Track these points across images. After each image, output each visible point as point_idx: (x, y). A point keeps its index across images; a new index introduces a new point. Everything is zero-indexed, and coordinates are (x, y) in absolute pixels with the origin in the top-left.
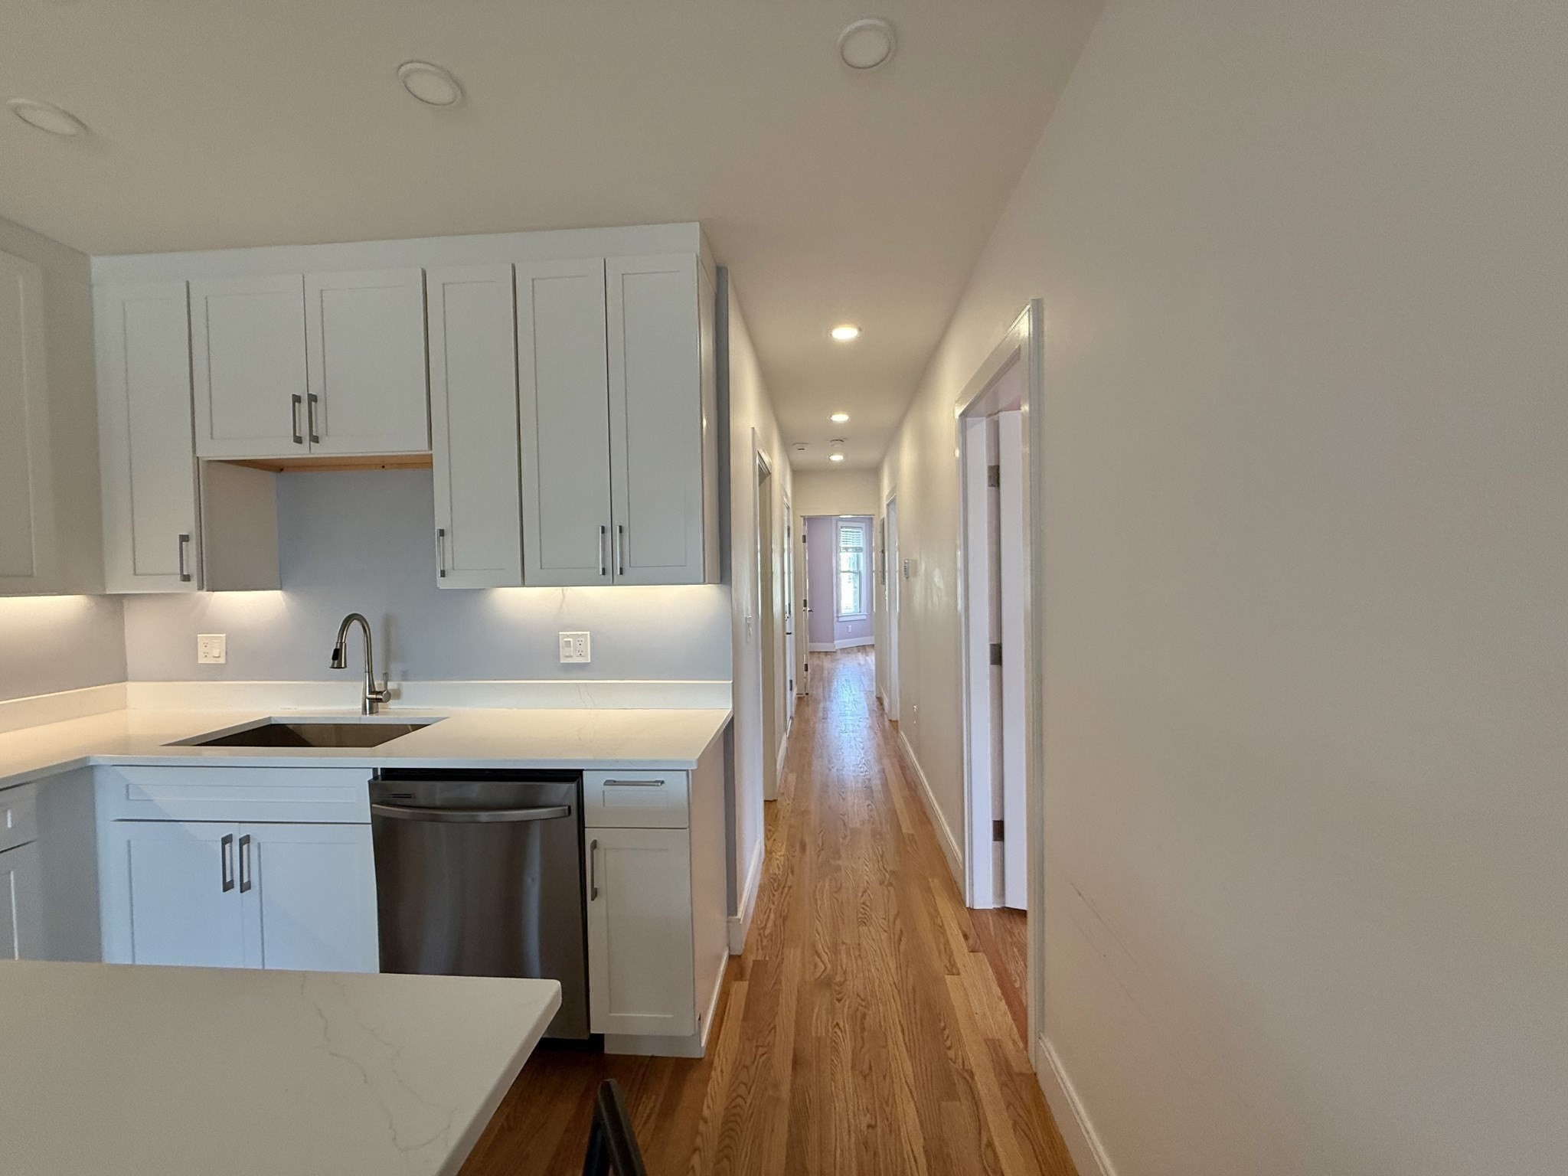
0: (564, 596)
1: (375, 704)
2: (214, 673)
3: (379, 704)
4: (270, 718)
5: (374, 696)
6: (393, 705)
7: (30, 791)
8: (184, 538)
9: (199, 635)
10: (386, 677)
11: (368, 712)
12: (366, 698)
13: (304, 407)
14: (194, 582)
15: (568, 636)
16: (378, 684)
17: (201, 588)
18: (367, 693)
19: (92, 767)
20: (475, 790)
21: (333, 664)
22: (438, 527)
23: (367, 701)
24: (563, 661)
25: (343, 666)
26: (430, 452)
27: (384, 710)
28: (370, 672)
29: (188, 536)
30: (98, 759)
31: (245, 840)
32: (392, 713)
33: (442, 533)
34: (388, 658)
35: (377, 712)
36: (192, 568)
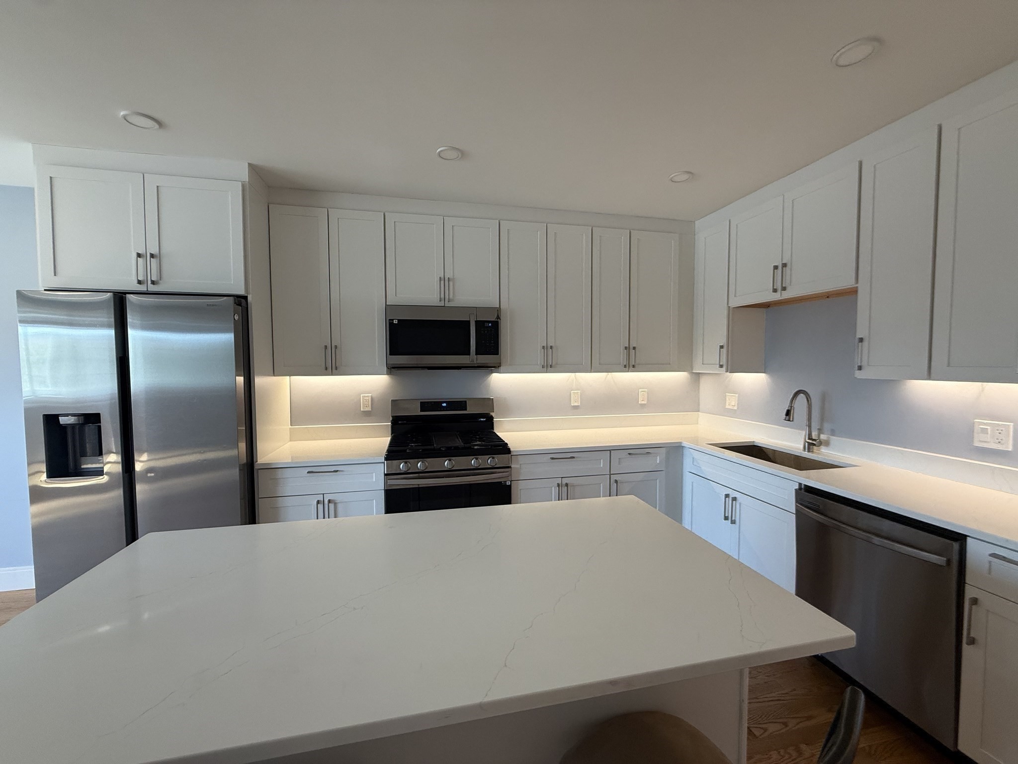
0: (983, 390)
1: (811, 447)
2: (731, 413)
3: (814, 447)
4: (754, 442)
5: (811, 441)
6: (823, 449)
7: (663, 450)
8: (722, 347)
9: (727, 394)
10: (820, 431)
11: (806, 450)
12: (806, 442)
13: (779, 271)
14: (724, 369)
15: (985, 424)
16: (814, 435)
17: (727, 371)
18: (807, 439)
19: (683, 447)
20: (887, 525)
21: (786, 418)
22: (859, 336)
23: (807, 444)
24: (977, 444)
25: (791, 420)
26: (857, 285)
27: (817, 451)
28: (810, 426)
29: (723, 346)
30: (685, 444)
31: (734, 499)
32: (823, 454)
33: (861, 340)
34: (822, 419)
35: (812, 452)
36: (724, 362)
